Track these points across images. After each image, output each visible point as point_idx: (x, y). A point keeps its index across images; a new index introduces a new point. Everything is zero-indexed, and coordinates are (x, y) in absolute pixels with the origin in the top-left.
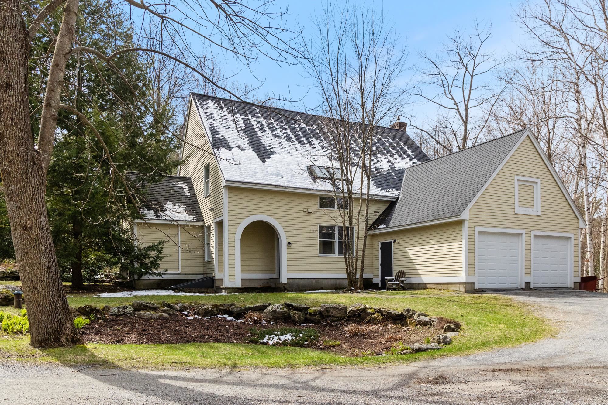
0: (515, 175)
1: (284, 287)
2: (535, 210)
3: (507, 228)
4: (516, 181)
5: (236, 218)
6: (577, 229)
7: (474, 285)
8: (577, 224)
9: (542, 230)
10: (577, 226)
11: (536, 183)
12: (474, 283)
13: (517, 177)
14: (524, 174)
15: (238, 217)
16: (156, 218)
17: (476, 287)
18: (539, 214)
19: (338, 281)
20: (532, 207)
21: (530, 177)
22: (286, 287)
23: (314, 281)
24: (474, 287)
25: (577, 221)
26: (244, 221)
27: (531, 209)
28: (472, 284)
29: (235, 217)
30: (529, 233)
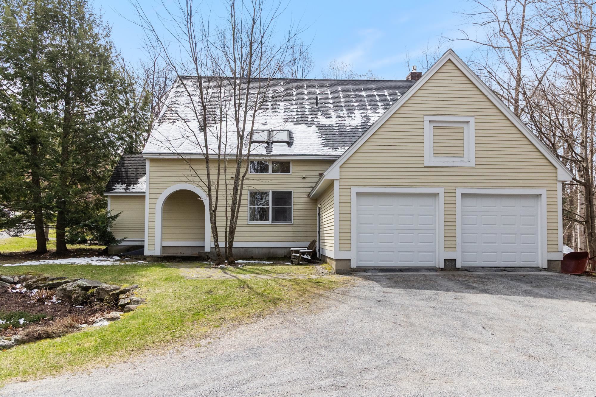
0: (424, 115)
1: (208, 256)
2: (465, 159)
3: (411, 186)
4: (427, 123)
5: (158, 188)
6: (555, 182)
7: (350, 263)
8: (555, 175)
9: (479, 187)
10: (554, 178)
11: (468, 122)
12: (350, 260)
13: (427, 119)
14: (443, 113)
15: (159, 187)
16: (124, 191)
17: (353, 265)
18: (473, 164)
19: (272, 250)
20: (461, 155)
21: (455, 115)
22: (210, 256)
23: (242, 250)
24: (350, 265)
25: (554, 171)
26: (166, 190)
27: (459, 159)
28: (347, 262)
29: (156, 187)
30: (454, 191)
